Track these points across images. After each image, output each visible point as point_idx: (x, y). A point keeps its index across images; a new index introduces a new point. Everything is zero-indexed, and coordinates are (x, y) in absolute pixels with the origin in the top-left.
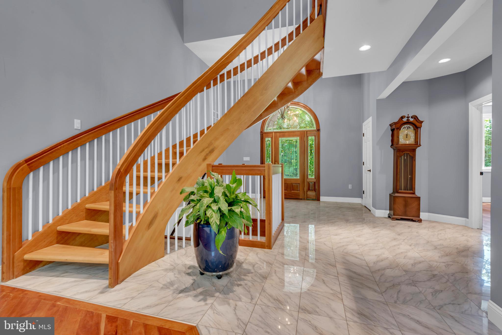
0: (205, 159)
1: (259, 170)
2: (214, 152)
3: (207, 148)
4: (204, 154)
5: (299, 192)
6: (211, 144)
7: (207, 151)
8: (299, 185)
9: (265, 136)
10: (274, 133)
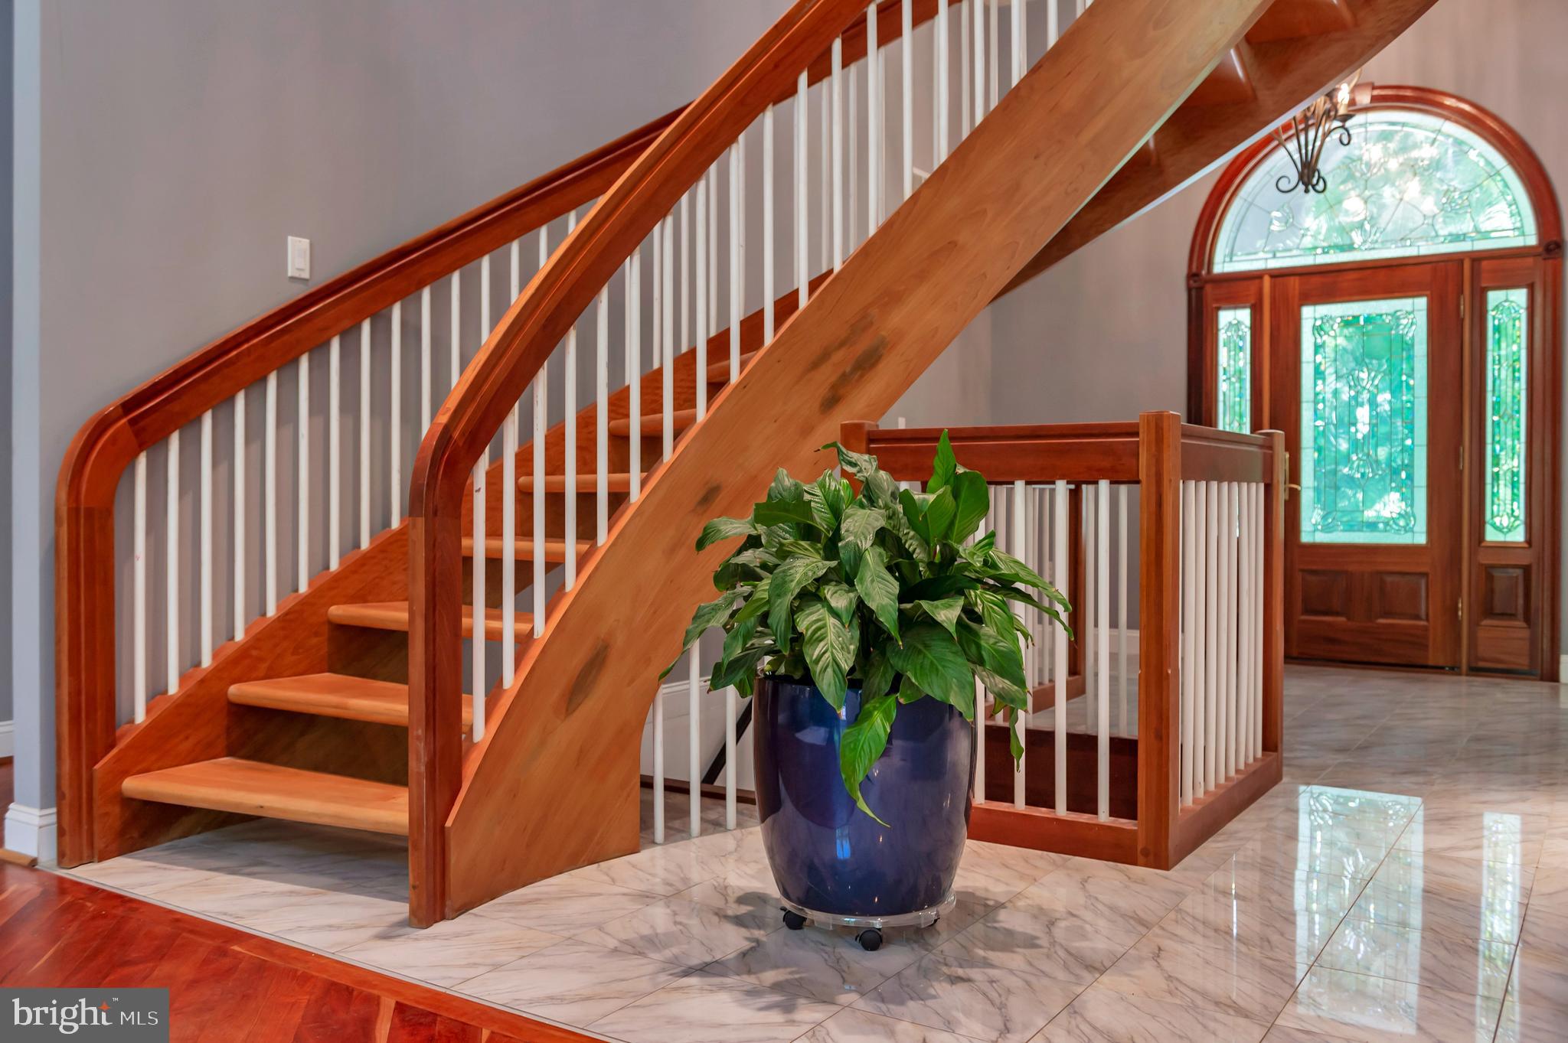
0: (832, 402)
1: (1109, 450)
2: (881, 366)
3: (842, 344)
4: (827, 375)
5: (1426, 629)
6: (862, 324)
7: (842, 359)
8: (1423, 582)
9: (1217, 300)
10: (1267, 280)
